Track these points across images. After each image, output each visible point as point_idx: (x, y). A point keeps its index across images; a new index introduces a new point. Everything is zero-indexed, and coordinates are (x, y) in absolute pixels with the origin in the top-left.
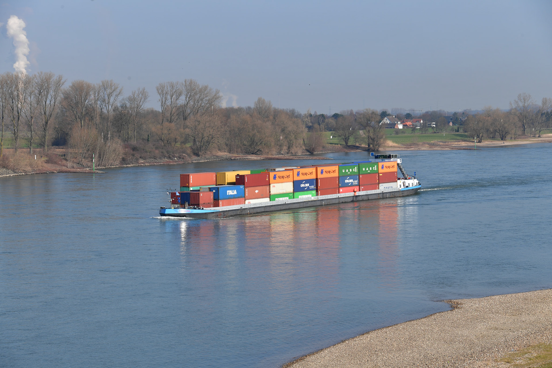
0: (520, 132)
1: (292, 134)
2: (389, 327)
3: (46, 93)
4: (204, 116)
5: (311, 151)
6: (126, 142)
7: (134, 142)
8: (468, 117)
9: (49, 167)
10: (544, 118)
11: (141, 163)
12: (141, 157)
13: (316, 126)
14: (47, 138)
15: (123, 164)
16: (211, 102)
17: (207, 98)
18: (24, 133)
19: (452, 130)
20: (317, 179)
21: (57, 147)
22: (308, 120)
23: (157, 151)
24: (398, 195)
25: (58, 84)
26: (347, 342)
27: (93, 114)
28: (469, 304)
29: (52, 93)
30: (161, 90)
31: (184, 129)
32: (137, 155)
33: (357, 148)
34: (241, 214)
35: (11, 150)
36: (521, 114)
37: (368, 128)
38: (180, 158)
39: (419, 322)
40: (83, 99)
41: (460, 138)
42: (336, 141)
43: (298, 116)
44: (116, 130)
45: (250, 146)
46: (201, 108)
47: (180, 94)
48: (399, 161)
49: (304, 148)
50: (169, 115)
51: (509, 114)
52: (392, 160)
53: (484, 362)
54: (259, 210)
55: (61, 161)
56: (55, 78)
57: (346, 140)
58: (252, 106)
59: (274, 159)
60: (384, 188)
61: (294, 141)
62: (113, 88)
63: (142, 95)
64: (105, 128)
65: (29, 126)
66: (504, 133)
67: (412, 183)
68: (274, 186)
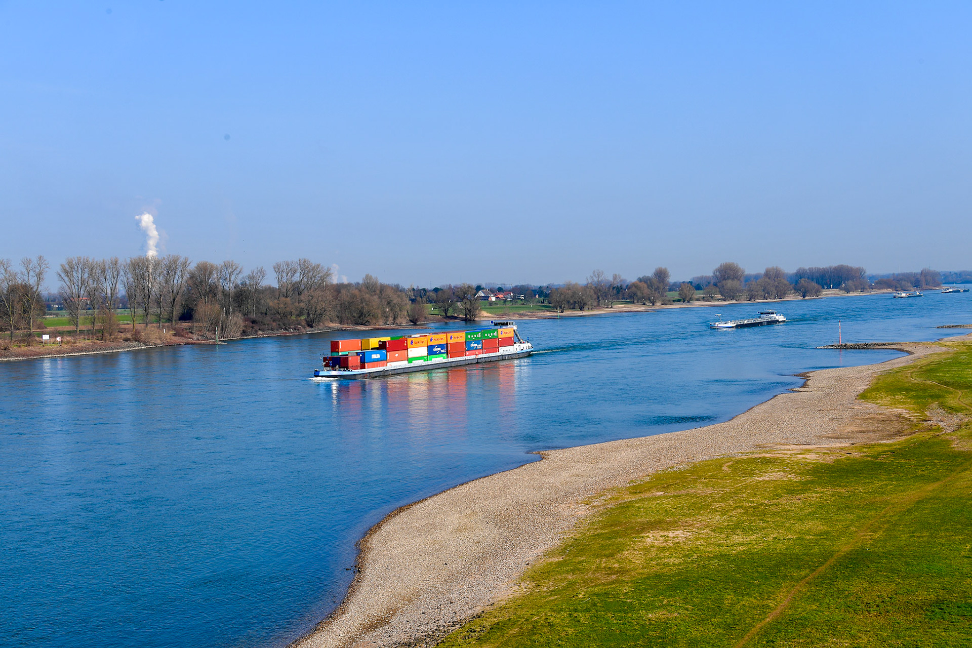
0: (595, 304)
1: (397, 307)
2: (485, 477)
3: (173, 273)
4: (316, 291)
5: (414, 322)
6: (246, 316)
7: (253, 316)
8: (551, 290)
9: (177, 340)
10: (615, 291)
11: (260, 334)
12: (259, 329)
13: (419, 299)
14: (174, 313)
15: (244, 336)
16: (322, 279)
17: (320, 275)
18: (154, 309)
19: (539, 301)
20: (447, 344)
21: (183, 321)
22: (411, 293)
23: (274, 324)
24: (515, 357)
25: (185, 265)
26: (448, 492)
27: (216, 292)
28: (553, 454)
29: (179, 273)
30: (278, 269)
31: (299, 303)
32: (256, 328)
33: (456, 318)
34: (384, 375)
35: (143, 325)
36: (596, 287)
37: (464, 301)
38: (295, 329)
39: (512, 472)
40: (207, 277)
41: (545, 309)
42: (436, 312)
43: (402, 291)
44: (237, 305)
45: (359, 317)
46: (314, 284)
47: (295, 272)
48: (515, 328)
49: (408, 318)
50: (285, 291)
51: (586, 287)
52: (509, 326)
53: (567, 505)
54: (399, 371)
55: (188, 334)
56: (181, 260)
57: (446, 311)
58: (361, 282)
59: (381, 329)
60: (503, 351)
61: (399, 312)
62: (234, 267)
63: (261, 273)
64: (227, 304)
65: (159, 303)
66: (582, 304)
67: (526, 347)
68: (411, 351)
